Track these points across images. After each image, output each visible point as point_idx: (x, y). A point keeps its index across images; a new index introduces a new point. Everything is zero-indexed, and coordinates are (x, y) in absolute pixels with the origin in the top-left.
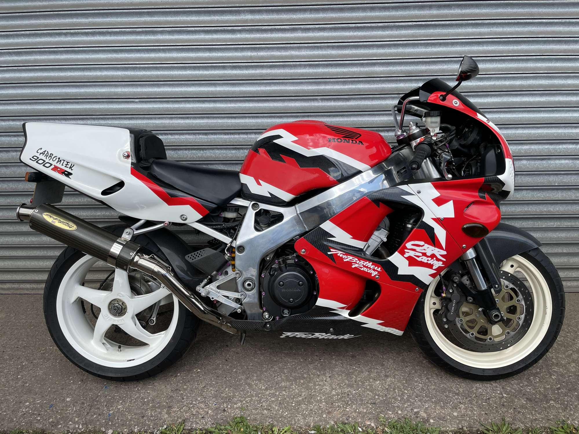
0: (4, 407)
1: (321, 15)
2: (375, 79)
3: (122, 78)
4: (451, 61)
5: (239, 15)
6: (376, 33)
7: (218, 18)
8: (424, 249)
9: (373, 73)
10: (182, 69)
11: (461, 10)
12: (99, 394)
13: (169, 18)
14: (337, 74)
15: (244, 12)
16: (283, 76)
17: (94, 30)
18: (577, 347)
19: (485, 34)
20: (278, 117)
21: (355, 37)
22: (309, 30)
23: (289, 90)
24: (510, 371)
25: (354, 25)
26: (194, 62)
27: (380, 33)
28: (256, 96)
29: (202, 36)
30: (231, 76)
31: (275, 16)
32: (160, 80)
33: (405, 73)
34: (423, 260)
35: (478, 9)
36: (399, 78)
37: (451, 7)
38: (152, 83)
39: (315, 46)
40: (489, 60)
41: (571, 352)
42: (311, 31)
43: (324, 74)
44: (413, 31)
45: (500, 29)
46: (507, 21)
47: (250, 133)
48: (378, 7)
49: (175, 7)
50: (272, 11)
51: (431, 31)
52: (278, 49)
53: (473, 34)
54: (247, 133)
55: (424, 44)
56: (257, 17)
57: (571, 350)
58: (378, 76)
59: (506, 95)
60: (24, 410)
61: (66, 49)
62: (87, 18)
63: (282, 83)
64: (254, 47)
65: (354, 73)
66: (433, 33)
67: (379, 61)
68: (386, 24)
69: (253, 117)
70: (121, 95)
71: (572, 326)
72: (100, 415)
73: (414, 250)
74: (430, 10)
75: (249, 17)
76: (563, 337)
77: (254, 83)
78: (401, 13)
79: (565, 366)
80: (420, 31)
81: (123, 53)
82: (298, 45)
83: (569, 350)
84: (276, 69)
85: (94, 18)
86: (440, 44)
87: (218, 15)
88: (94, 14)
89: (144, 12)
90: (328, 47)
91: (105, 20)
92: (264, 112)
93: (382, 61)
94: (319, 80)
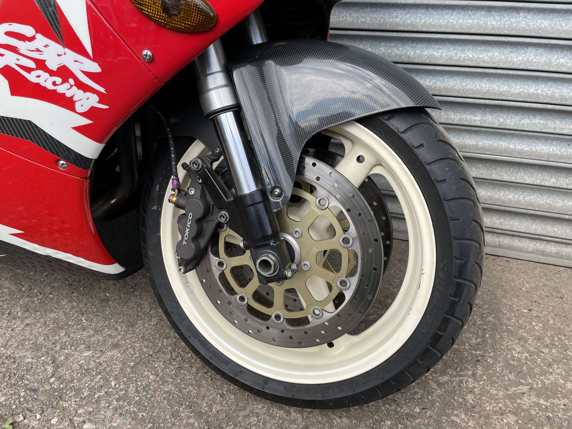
8: (38, 50)
18: (547, 382)
24: (318, 397)
34: (41, 81)
41: (525, 389)
57: (528, 385)
71: (565, 335)
73: (13, 49)
76: (528, 352)
79: (487, 417)
83: (523, 384)
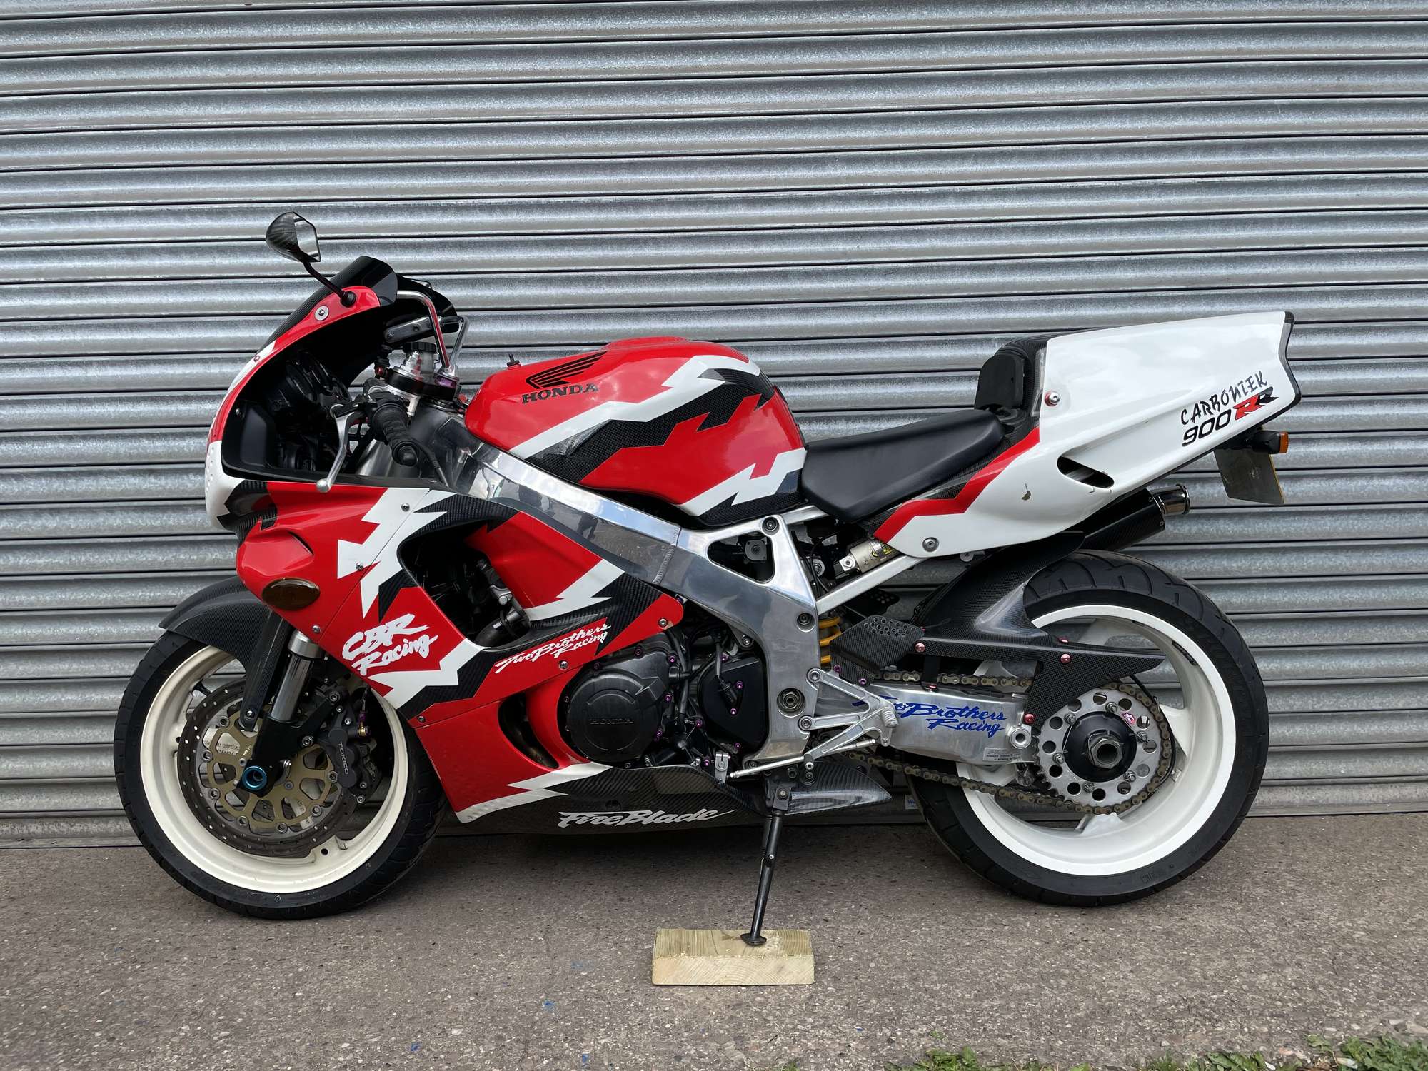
0: (282, 1055)
1: (997, 166)
2: (1118, 295)
3: (558, 300)
4: (1283, 257)
5: (823, 169)
6: (1115, 200)
7: (778, 174)
9: (1112, 282)
10: (691, 281)
11: (1292, 154)
12: (537, 1018)
13: (673, 176)
14: (1035, 285)
15: (833, 161)
16: (915, 292)
17: (510, 200)
19: (1347, 201)
20: (902, 381)
21: (1071, 209)
22: (971, 195)
23: (926, 322)
25: (1069, 184)
26: (721, 265)
27: (1124, 200)
28: (854, 335)
29: (742, 212)
30: (800, 294)
31: (899, 170)
32: (642, 303)
33: (1183, 283)
35: (1327, 152)
36: (1171, 293)
37: (1272, 148)
38: (624, 310)
39: (986, 229)
40: (1362, 256)
42: (975, 198)
43: (1004, 286)
44: (1194, 198)
45: (1377, 193)
46: (1390, 175)
47: (837, 419)
48: (1118, 149)
49: (689, 152)
50: (895, 159)
51: (1232, 196)
52: (905, 235)
53: (1321, 202)
54: (828, 420)
55: (1222, 221)
56: (862, 171)
58: (1126, 288)
59: (1408, 329)
60: (341, 1059)
61: (441, 239)
62: (495, 176)
63: (913, 307)
64: (853, 230)
65: (1071, 284)
66: (1238, 199)
67: (1125, 258)
68: (1138, 182)
69: (844, 383)
70: (548, 337)
72: (556, 1059)
74: (1227, 154)
75: (844, 171)
77: (849, 308)
78: (1166, 160)
80: (1209, 197)
81: (566, 248)
82: (949, 226)
84: (898, 277)
85: (510, 177)
86: (1256, 223)
87: (777, 169)
88: (515, 166)
89: (621, 163)
90: (1014, 230)
91: (534, 180)
92: (869, 370)
93: (1133, 257)
94: (995, 299)
